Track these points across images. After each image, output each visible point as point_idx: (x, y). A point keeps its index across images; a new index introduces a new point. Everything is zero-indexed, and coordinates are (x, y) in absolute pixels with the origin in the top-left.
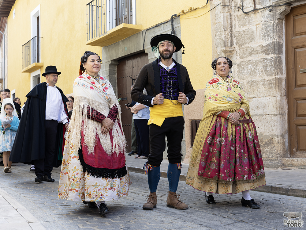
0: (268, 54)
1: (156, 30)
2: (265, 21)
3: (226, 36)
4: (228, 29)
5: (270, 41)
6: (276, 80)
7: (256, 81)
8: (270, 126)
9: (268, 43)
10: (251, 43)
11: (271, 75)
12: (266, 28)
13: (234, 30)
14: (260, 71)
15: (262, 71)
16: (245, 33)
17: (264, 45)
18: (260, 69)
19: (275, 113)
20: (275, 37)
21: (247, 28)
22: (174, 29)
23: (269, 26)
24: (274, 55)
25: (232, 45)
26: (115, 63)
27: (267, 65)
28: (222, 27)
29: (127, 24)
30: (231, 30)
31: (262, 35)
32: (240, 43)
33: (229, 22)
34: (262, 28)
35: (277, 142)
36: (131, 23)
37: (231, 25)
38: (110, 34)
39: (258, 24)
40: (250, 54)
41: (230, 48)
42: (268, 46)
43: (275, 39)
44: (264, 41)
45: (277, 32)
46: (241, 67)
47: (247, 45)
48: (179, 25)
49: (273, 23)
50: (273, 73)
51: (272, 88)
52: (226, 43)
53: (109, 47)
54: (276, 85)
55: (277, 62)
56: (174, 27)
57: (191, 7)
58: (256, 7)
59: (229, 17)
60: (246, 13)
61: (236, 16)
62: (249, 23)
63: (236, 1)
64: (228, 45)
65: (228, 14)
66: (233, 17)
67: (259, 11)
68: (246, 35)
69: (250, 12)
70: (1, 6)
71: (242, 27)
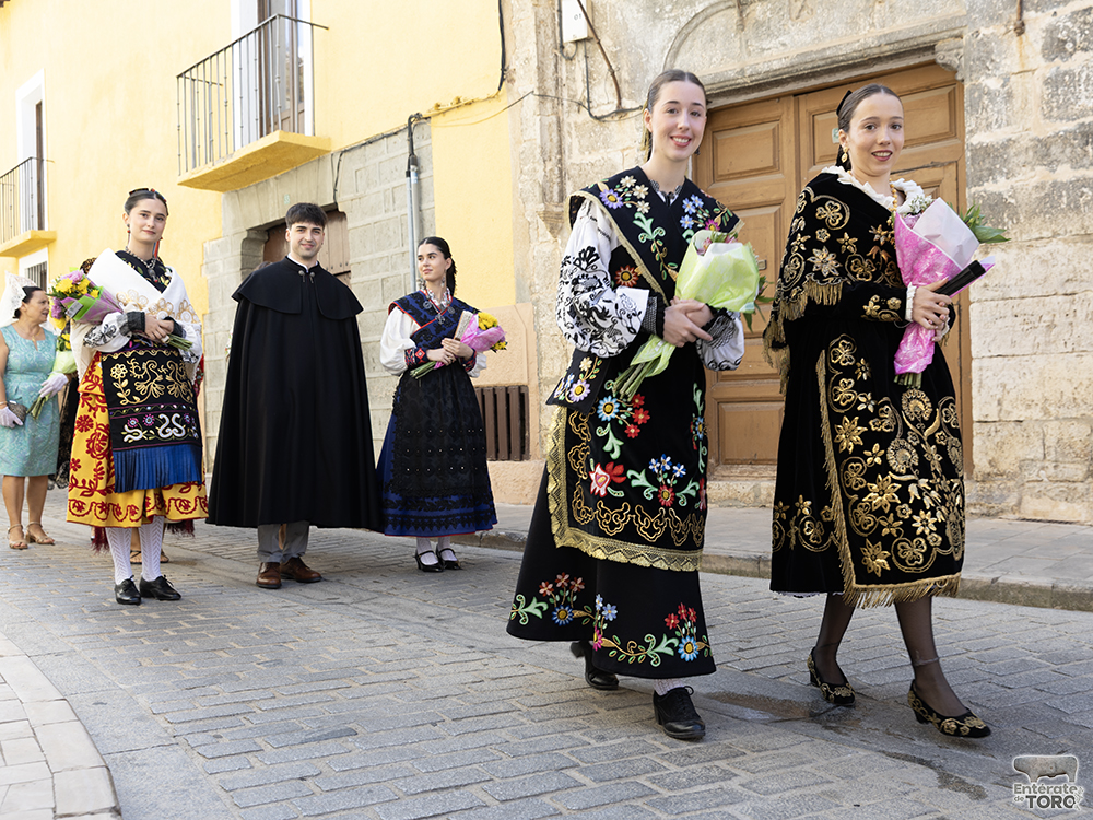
1: (367, 152)
3: (548, 174)
4: (553, 158)
13: (568, 162)
16: (596, 170)
22: (415, 153)
25: (562, 198)
26: (258, 237)
28: (539, 150)
29: (291, 134)
30: (560, 160)
33: (555, 139)
36: (301, 130)
37: (560, 146)
38: (244, 158)
39: (628, 148)
48: (427, 142)
52: (548, 192)
53: (241, 192)
56: (415, 147)
57: (459, 95)
58: (623, 105)
59: (555, 127)
60: (596, 118)
61: (572, 125)
62: (606, 144)
63: (573, 87)
64: (551, 198)
65: (554, 118)
66: (565, 128)
67: (630, 114)
68: (597, 173)
69: (609, 115)
71: (587, 153)
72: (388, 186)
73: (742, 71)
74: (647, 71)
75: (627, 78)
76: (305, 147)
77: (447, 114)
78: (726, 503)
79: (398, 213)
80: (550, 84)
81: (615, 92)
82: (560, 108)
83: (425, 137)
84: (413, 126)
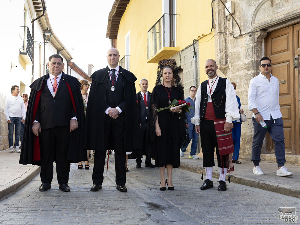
0: (249, 70)
1: (187, 51)
2: (247, 44)
3: (222, 56)
4: (223, 51)
5: (250, 60)
7: (241, 92)
8: (250, 127)
9: (249, 61)
10: (238, 61)
12: (248, 50)
13: (228, 52)
15: (245, 84)
16: (235, 54)
17: (247, 63)
18: (244, 81)
20: (253, 57)
21: (236, 50)
22: (195, 51)
23: (249, 48)
24: (252, 71)
25: (226, 63)
27: (248, 79)
28: (219, 49)
31: (245, 55)
32: (232, 61)
33: (224, 45)
34: (245, 50)
37: (226, 47)
38: (158, 55)
39: (243, 47)
40: (238, 70)
41: (224, 66)
42: (249, 63)
44: (246, 60)
47: (235, 63)
49: (252, 45)
52: (222, 62)
56: (195, 49)
57: (203, 34)
58: (242, 33)
59: (224, 42)
60: (235, 38)
61: (229, 40)
62: (238, 46)
63: (229, 29)
64: (223, 63)
65: (224, 39)
66: (228, 41)
67: (244, 36)
68: (235, 55)
69: (238, 37)
70: (110, 31)
71: (233, 49)
72: (191, 61)
73: (272, 20)
74: (248, 22)
75: (243, 25)
76: (172, 51)
77: (202, 39)
78: (270, 161)
79: (192, 69)
80: (223, 28)
81: (239, 29)
82: (226, 35)
83: (198, 46)
84: (195, 43)
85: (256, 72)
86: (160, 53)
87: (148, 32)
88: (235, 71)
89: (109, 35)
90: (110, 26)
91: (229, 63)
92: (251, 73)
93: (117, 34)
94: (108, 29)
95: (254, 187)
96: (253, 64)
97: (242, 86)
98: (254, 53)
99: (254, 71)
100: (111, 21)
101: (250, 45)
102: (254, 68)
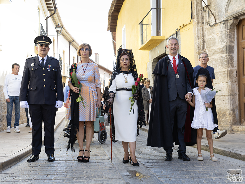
0: (223, 54)
2: (221, 31)
3: (200, 42)
4: (201, 38)
6: (227, 71)
7: (217, 72)
8: (225, 103)
9: (223, 46)
10: (214, 46)
11: (225, 68)
12: (222, 36)
13: (205, 38)
14: (219, 65)
15: (220, 66)
16: (211, 40)
17: (221, 48)
18: (219, 64)
19: (227, 94)
20: (227, 42)
21: (212, 36)
23: (223, 34)
24: (226, 54)
25: (203, 48)
26: (156, 61)
27: (223, 61)
28: (197, 37)
31: (220, 40)
32: (208, 47)
33: (202, 33)
34: (220, 36)
35: (228, 114)
37: (203, 35)
39: (218, 33)
40: (214, 54)
41: (202, 50)
42: (223, 48)
43: (227, 43)
44: (221, 45)
45: (228, 38)
46: (209, 63)
47: (212, 48)
49: (225, 32)
50: (226, 67)
51: (225, 77)
52: (200, 47)
54: (227, 75)
55: (228, 59)
57: (184, 24)
58: (216, 22)
59: (201, 30)
60: (211, 26)
61: (206, 29)
62: (213, 33)
63: (206, 18)
64: (201, 48)
65: (201, 27)
66: (205, 30)
67: (218, 24)
68: (211, 41)
69: (213, 25)
70: (110, 25)
71: (209, 36)
74: (221, 12)
76: (158, 39)
77: (183, 28)
78: (242, 132)
80: (200, 18)
81: (214, 19)
82: (203, 24)
83: (180, 35)
84: (177, 32)
85: (230, 55)
86: (149, 42)
87: (139, 24)
88: (211, 55)
89: (109, 29)
90: (110, 21)
91: (206, 48)
92: (225, 56)
93: (116, 27)
94: (109, 24)
95: (227, 156)
96: (226, 48)
97: (217, 67)
98: (227, 39)
99: (227, 54)
100: (110, 17)
101: (224, 32)
102: (228, 52)
